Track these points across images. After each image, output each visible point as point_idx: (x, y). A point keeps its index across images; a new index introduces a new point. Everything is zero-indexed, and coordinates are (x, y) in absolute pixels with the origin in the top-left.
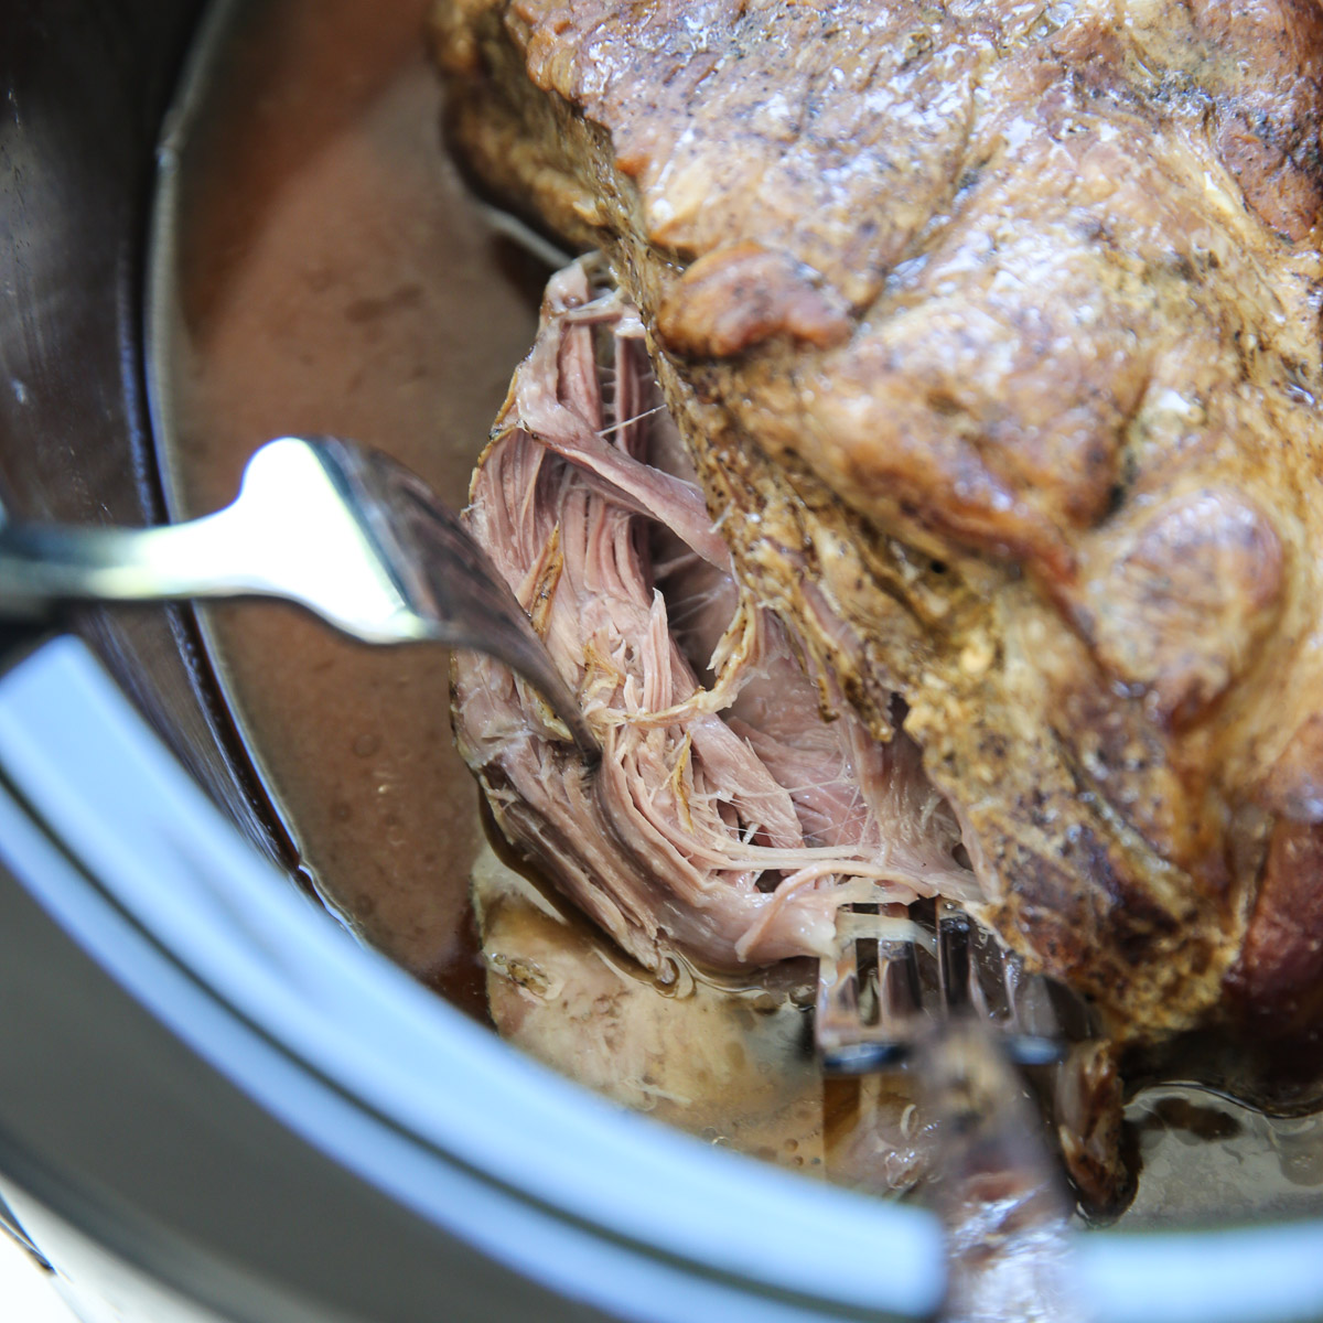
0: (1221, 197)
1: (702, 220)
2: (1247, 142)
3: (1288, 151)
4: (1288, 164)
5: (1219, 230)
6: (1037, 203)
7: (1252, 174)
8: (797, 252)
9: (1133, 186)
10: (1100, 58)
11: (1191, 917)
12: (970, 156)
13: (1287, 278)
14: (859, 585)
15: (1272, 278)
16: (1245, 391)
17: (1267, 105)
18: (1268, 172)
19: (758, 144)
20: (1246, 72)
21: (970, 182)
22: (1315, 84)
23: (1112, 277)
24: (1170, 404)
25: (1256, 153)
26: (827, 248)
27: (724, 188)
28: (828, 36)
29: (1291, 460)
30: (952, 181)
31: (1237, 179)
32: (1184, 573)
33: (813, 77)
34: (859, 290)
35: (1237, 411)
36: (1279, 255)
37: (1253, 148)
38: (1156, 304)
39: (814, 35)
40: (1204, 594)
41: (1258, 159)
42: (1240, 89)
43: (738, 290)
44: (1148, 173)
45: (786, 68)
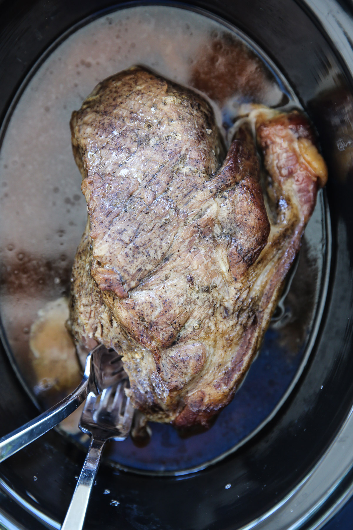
0: (224, 268)
1: (104, 258)
2: (234, 254)
3: (243, 258)
4: (242, 261)
5: (221, 276)
6: (180, 268)
7: (233, 262)
8: (122, 274)
9: (203, 267)
10: (209, 226)
11: (168, 411)
12: (169, 253)
13: (233, 288)
14: (119, 334)
15: (229, 288)
16: (212, 318)
17: (243, 245)
18: (237, 263)
19: (121, 243)
20: (242, 234)
21: (167, 259)
22: (256, 240)
23: (189, 291)
24: (193, 323)
25: (236, 258)
26: (129, 274)
27: (110, 253)
28: (147, 213)
29: (217, 334)
30: (162, 260)
31: (229, 263)
32: (181, 365)
33: (140, 225)
34: (133, 284)
35: (208, 323)
36: (233, 283)
37: (236, 256)
38: (198, 298)
39: (143, 212)
40: (184, 370)
41: (236, 259)
42: (239, 237)
43: (106, 280)
44: (208, 263)
45: (135, 219)
